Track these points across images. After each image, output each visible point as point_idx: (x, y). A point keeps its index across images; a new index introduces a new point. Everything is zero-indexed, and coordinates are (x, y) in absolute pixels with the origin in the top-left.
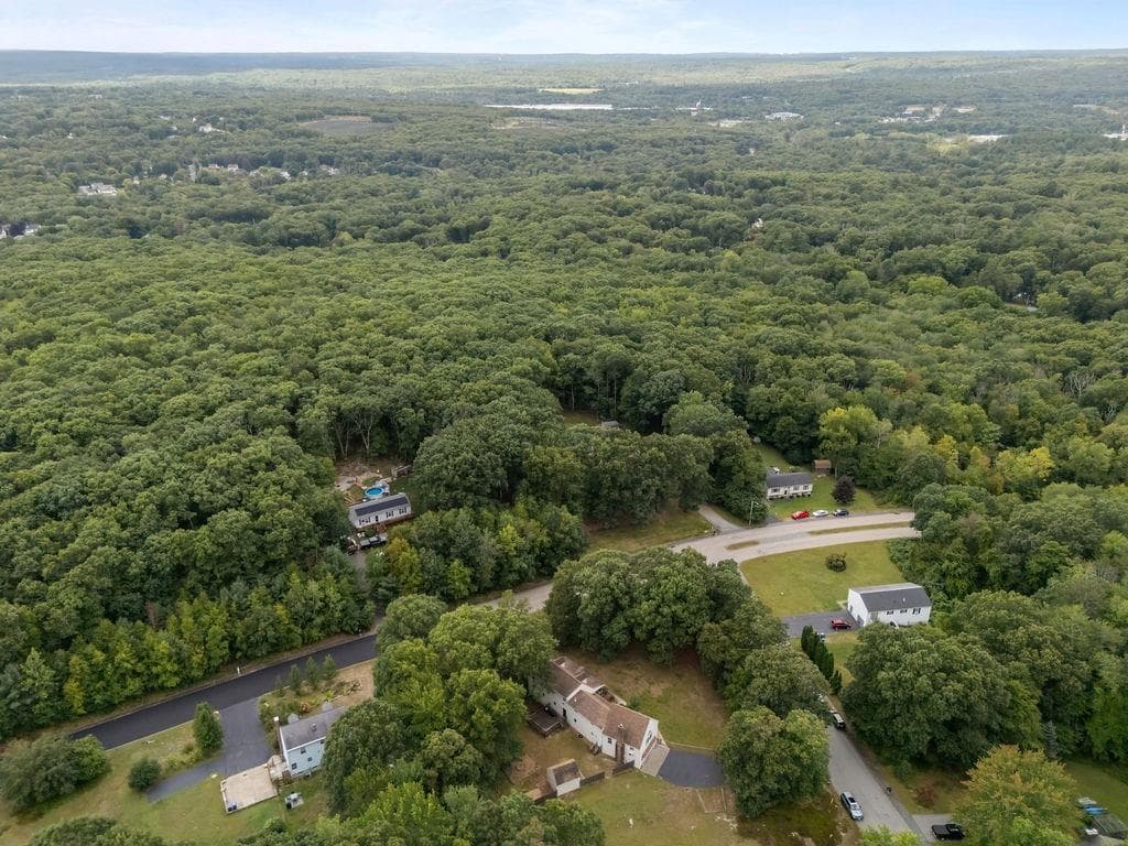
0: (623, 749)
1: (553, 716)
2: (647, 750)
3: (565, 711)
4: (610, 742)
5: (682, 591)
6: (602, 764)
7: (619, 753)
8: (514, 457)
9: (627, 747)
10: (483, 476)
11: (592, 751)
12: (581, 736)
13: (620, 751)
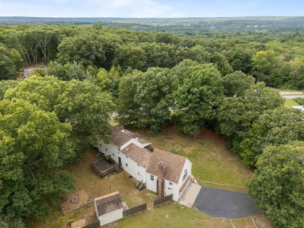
0: (163, 184)
1: (111, 163)
2: (184, 185)
3: (120, 159)
4: (152, 179)
5: (208, 77)
6: (145, 197)
7: (160, 187)
8: (110, 47)
9: (167, 182)
10: (91, 50)
11: (137, 187)
12: (131, 177)
13: (161, 186)
